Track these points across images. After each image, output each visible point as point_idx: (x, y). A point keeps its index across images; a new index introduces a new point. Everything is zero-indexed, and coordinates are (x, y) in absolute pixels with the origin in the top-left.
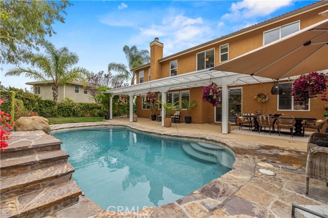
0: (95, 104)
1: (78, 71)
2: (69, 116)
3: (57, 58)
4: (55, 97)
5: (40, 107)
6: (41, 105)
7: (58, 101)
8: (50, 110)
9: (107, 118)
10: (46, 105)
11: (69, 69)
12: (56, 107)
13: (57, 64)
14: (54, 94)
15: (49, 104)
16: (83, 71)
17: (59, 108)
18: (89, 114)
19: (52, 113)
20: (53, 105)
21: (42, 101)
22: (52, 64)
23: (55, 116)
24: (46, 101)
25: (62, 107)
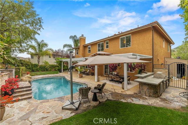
0: (56, 65)
1: (48, 50)
2: (44, 71)
3: (39, 45)
4: (39, 62)
5: (32, 67)
6: (32, 66)
7: (40, 64)
8: (36, 69)
9: (60, 72)
10: (35, 66)
11: (44, 49)
12: (39, 67)
13: (39, 48)
14: (38, 61)
15: (36, 65)
16: (51, 49)
17: (40, 67)
18: (53, 70)
19: (37, 70)
20: (38, 66)
21: (33, 65)
22: (37, 48)
23: (38, 71)
24: (34, 65)
25: (41, 67)
